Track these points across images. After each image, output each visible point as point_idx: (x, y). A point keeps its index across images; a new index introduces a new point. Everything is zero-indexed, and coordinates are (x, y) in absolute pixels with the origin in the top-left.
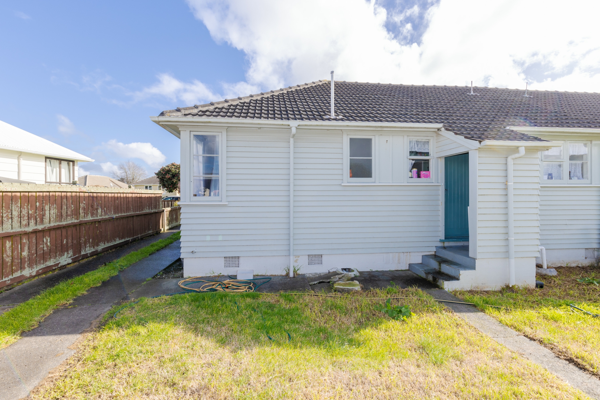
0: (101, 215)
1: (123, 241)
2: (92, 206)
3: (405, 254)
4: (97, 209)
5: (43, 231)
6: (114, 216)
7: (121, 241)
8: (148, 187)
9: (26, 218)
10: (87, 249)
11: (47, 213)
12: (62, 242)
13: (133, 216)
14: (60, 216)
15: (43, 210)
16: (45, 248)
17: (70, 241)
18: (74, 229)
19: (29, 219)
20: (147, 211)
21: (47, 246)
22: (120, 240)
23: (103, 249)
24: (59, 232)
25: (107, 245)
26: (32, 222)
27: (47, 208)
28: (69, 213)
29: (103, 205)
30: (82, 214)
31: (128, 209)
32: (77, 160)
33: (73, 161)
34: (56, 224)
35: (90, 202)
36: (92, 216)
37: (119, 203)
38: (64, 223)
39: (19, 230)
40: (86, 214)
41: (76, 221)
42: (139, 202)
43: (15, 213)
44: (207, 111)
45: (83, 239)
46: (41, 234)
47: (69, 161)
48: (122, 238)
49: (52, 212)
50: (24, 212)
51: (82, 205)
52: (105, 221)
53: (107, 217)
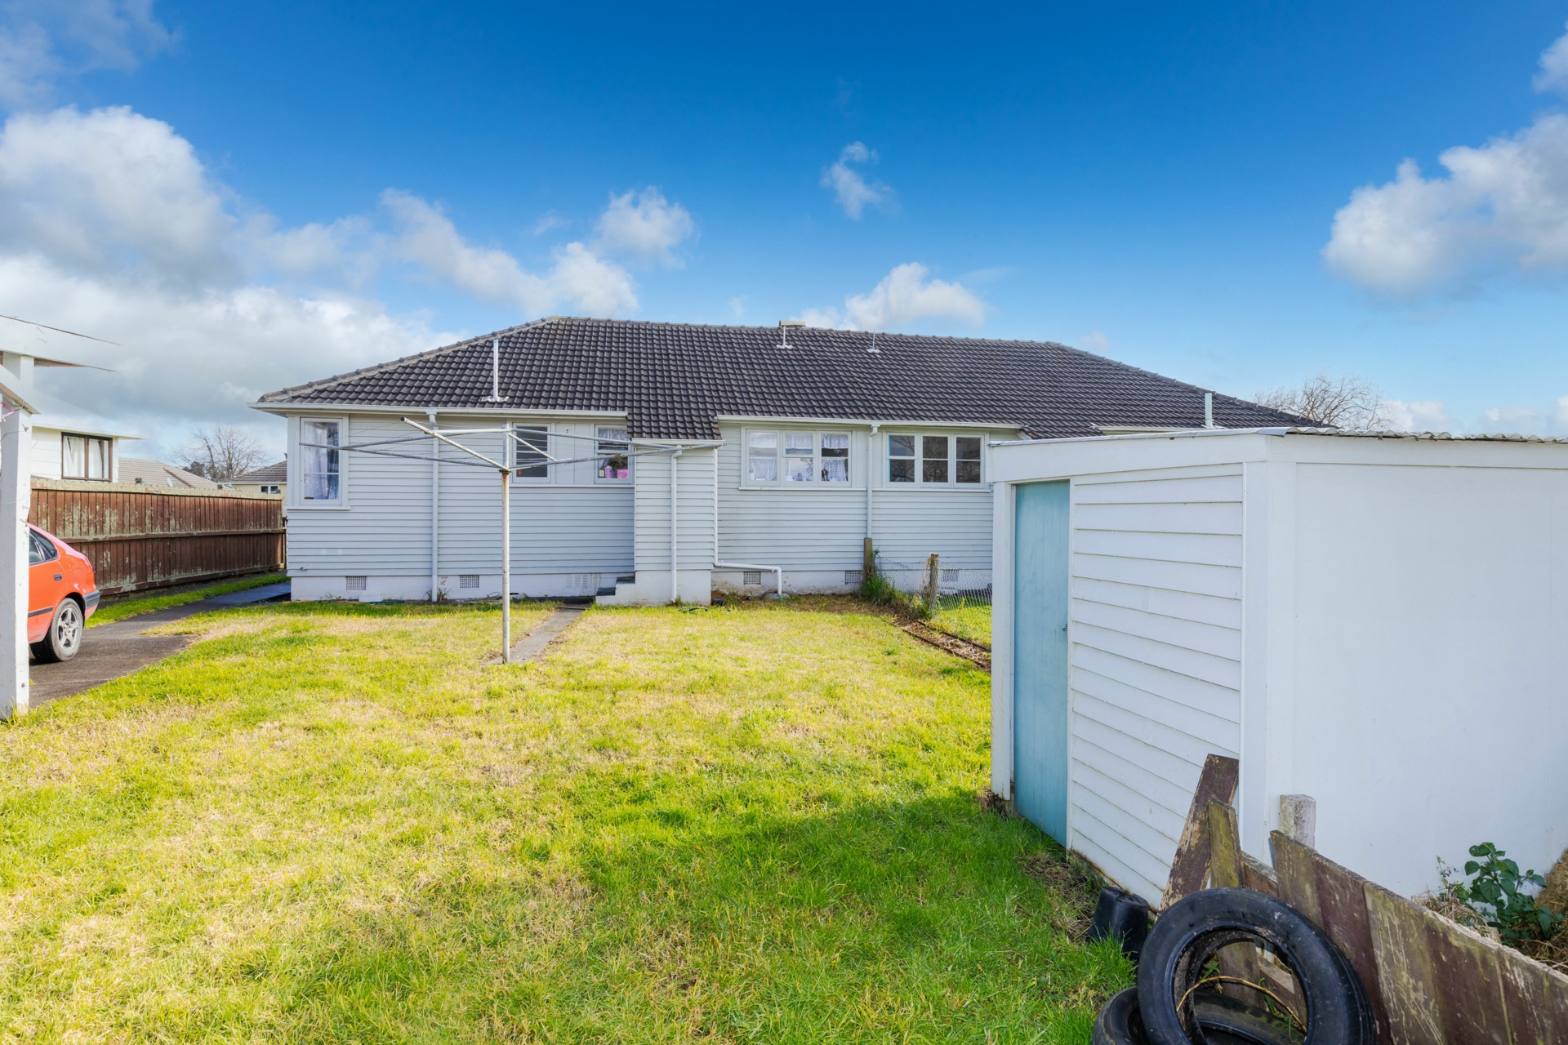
0: (175, 530)
1: (209, 573)
2: (162, 515)
3: (594, 576)
4: (169, 520)
5: (103, 542)
6: (195, 533)
7: (205, 573)
8: (269, 489)
9: (86, 524)
10: (155, 576)
11: (108, 519)
12: (124, 560)
13: (225, 536)
14: (122, 526)
15: (103, 515)
16: (105, 565)
17: (133, 561)
18: (138, 545)
19: (89, 525)
20: (251, 528)
21: (107, 562)
22: (202, 570)
23: (177, 580)
24: (120, 546)
25: (184, 575)
26: (92, 529)
27: (107, 513)
28: (132, 522)
29: (178, 515)
30: (148, 526)
31: (217, 524)
32: (117, 438)
33: (110, 439)
34: (119, 535)
35: (160, 509)
36: (162, 528)
37: (203, 513)
38: (127, 535)
39: (79, 537)
40: (153, 525)
41: (141, 534)
42: (236, 513)
43: (76, 517)
44: (324, 390)
45: (149, 561)
46: (101, 546)
47: (101, 439)
48: (207, 570)
49: (113, 518)
50: (84, 517)
51: (148, 512)
52: (181, 538)
53: (183, 532)
